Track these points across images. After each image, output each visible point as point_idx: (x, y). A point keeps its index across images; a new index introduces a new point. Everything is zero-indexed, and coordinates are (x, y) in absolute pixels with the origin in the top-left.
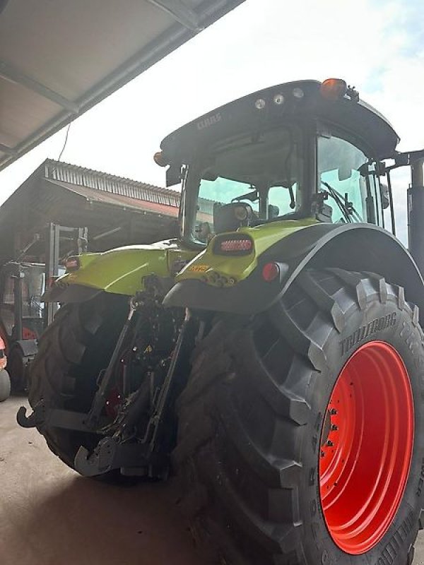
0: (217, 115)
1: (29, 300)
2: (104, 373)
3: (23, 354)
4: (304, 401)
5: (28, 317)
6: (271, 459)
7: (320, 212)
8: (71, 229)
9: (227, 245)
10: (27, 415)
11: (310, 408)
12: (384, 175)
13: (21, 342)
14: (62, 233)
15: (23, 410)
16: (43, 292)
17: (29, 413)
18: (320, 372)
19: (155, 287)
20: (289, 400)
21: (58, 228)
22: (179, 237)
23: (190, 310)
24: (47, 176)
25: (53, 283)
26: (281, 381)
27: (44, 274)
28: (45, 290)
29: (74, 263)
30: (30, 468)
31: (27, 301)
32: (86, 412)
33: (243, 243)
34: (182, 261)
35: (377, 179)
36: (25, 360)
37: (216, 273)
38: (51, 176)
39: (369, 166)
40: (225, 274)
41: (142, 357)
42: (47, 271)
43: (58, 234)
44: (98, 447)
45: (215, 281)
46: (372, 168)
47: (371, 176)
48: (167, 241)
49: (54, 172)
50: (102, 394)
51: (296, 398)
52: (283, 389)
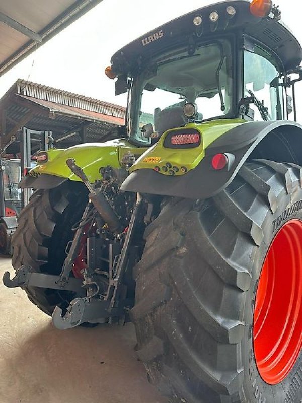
0: (159, 32)
1: (9, 187)
2: (71, 243)
3: (7, 227)
4: (247, 271)
5: (10, 199)
6: (220, 320)
7: (246, 114)
8: (39, 133)
9: (177, 139)
10: (11, 278)
11: (251, 277)
12: (290, 87)
13: (4, 218)
14: (32, 136)
15: (7, 274)
16: (20, 180)
17: (12, 276)
18: (258, 246)
19: (110, 177)
20: (236, 271)
21: (30, 132)
22: (127, 137)
23: (140, 194)
24: (19, 92)
25: (27, 173)
26: (228, 255)
27: (20, 167)
28: (21, 179)
29: (43, 157)
30: (15, 313)
31: (8, 187)
32: (58, 275)
33: (192, 138)
34: (130, 155)
35: (284, 90)
36: (8, 232)
37: (168, 163)
38: (22, 93)
39: (279, 79)
40: (177, 164)
41: (101, 231)
42: (22, 164)
43: (29, 136)
44: (70, 307)
45: (166, 171)
46: (281, 81)
47: (280, 88)
48: (117, 140)
49: (24, 90)
50: (71, 260)
51: (241, 269)
52: (230, 262)
